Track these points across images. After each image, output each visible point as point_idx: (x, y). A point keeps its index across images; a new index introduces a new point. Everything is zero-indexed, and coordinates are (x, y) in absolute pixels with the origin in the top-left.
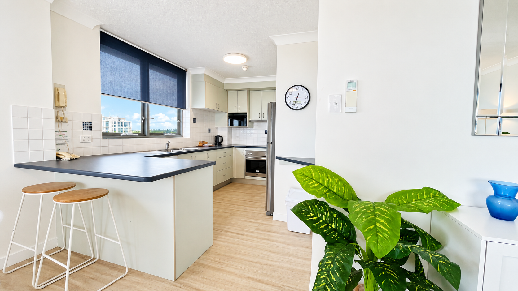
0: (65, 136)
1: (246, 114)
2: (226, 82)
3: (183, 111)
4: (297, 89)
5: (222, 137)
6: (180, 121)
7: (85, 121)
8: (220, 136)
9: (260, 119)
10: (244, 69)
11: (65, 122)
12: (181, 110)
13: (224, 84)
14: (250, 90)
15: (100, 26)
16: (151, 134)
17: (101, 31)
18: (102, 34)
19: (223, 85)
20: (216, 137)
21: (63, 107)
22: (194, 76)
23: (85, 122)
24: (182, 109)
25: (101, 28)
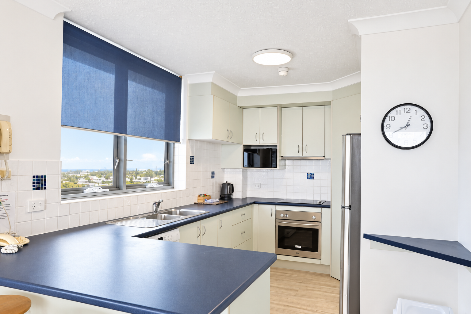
0: (6, 202)
1: (276, 146)
2: (240, 94)
3: (174, 144)
4: (406, 110)
5: (232, 185)
6: (169, 162)
7: (36, 175)
8: (229, 184)
9: (300, 155)
10: (281, 73)
11: (9, 178)
12: (171, 142)
13: (237, 97)
14: (282, 107)
15: (64, 13)
16: (128, 187)
17: (65, 22)
18: (67, 26)
19: (235, 98)
20: (222, 184)
21: (7, 153)
22: (194, 86)
23: (37, 177)
24: (174, 142)
25: (65, 17)
